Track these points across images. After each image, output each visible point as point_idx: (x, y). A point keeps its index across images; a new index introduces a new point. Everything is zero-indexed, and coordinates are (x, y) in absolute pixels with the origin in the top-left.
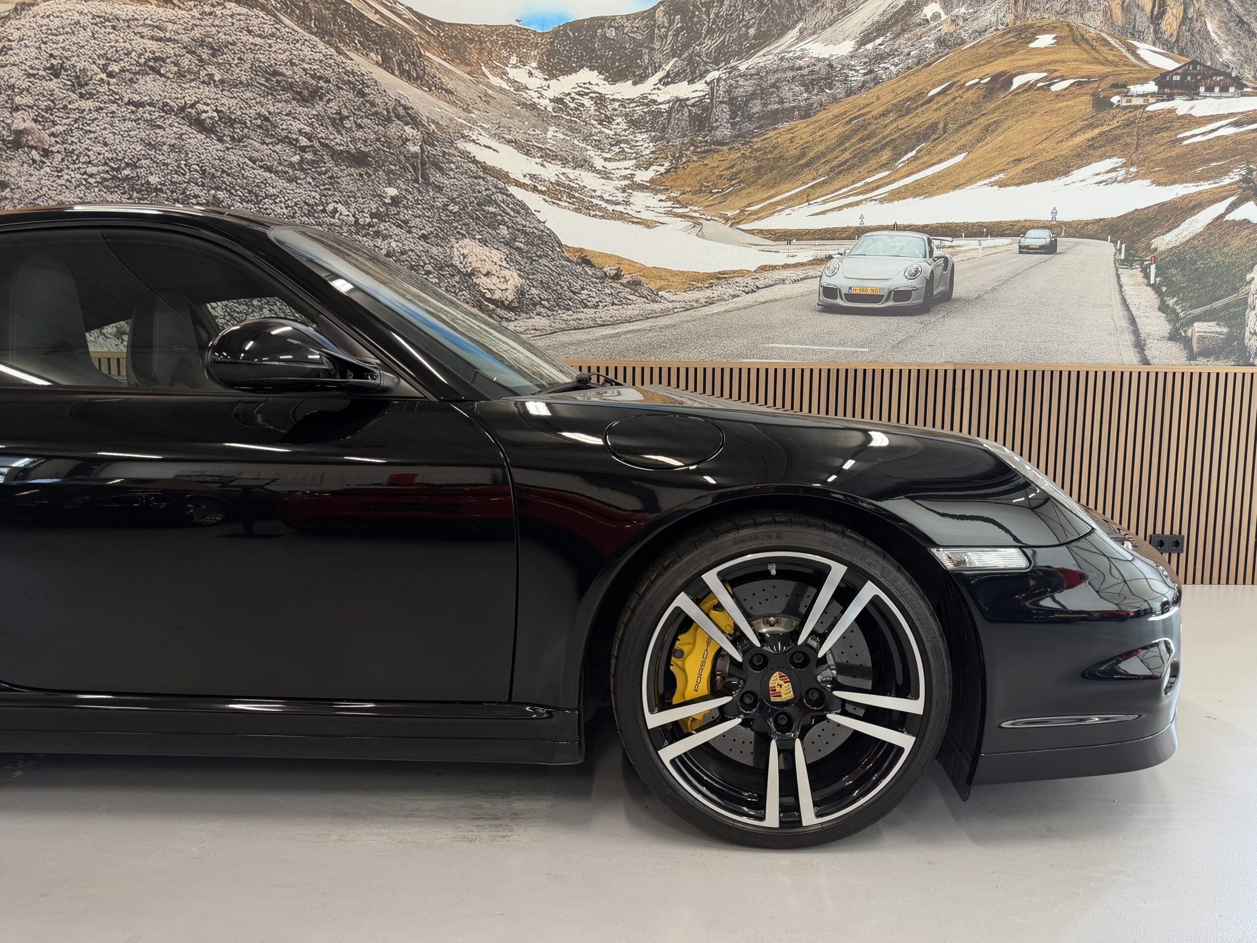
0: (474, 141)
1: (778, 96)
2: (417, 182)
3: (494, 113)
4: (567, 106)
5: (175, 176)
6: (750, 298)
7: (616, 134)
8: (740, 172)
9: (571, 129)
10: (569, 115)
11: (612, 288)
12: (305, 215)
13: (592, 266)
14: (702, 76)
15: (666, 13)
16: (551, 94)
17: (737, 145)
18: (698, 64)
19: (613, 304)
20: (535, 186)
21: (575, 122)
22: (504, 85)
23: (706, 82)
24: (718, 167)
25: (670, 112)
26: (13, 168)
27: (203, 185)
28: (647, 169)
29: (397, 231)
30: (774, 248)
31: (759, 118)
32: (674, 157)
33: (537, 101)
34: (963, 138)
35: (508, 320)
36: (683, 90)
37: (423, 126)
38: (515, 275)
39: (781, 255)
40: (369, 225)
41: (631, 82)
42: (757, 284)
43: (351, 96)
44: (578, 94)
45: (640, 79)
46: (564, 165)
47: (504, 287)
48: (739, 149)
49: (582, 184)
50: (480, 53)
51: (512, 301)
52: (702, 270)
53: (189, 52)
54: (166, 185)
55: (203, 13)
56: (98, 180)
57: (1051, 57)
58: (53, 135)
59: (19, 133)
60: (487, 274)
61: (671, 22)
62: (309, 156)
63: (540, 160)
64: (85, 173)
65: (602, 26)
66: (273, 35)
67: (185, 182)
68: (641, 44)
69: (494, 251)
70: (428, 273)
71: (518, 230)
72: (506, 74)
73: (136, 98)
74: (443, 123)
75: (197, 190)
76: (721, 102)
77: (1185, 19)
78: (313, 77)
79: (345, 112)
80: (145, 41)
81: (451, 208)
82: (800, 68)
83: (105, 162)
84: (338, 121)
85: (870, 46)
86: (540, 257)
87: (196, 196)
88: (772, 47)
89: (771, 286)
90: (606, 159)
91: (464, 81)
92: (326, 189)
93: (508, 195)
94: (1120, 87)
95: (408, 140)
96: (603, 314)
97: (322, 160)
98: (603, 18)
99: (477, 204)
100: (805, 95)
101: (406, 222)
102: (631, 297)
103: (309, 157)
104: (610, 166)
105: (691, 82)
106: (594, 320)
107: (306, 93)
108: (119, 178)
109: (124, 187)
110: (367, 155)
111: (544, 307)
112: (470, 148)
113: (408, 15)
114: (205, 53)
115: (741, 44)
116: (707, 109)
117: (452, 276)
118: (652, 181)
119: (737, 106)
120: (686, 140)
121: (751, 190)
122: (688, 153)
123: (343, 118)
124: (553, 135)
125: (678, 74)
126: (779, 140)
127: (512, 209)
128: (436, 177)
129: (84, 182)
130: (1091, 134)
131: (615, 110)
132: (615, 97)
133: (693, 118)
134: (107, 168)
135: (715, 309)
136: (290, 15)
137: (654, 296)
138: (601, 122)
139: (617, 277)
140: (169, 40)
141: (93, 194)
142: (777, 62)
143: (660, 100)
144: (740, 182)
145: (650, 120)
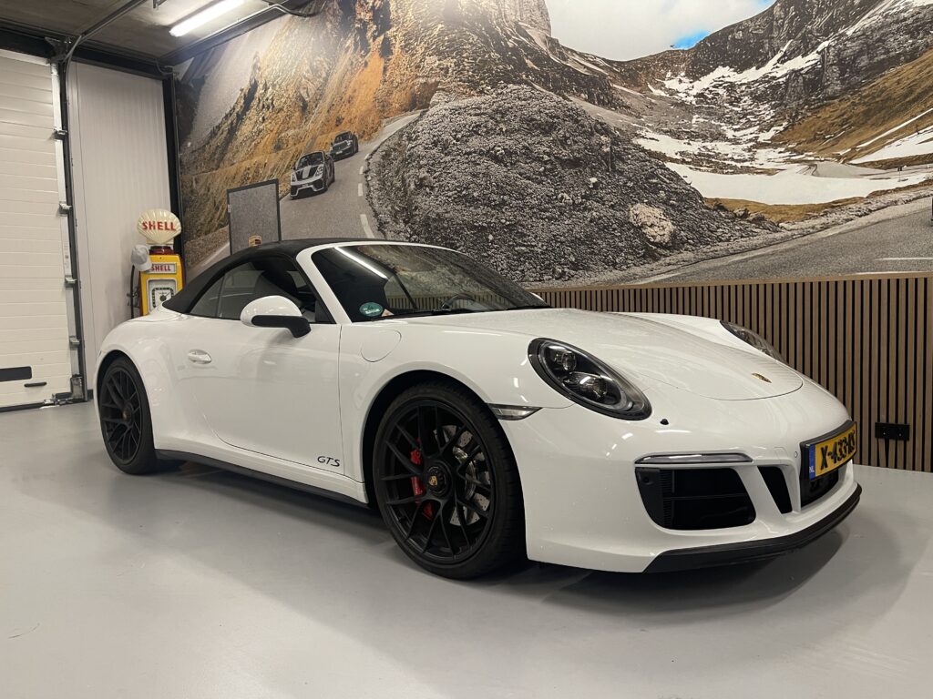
0: (643, 137)
1: (884, 48)
2: (608, 170)
3: (655, 115)
4: (706, 98)
5: (485, 190)
6: (864, 220)
7: (743, 109)
8: (851, 117)
9: (710, 114)
10: (708, 103)
11: (741, 224)
12: (548, 203)
13: (725, 210)
14: (814, 48)
15: (782, 7)
16: (694, 92)
17: (845, 97)
18: (811, 39)
19: (742, 237)
20: (684, 160)
21: (712, 108)
22: (663, 94)
23: (817, 52)
24: (830, 117)
25: (786, 83)
26: (419, 198)
28: (768, 131)
29: (596, 204)
30: (885, 176)
31: (867, 70)
32: (790, 117)
33: (684, 99)
35: (665, 256)
36: (799, 63)
37: (612, 133)
38: (670, 224)
39: (893, 181)
40: (581, 204)
41: (754, 68)
42: (870, 208)
43: (571, 124)
44: (714, 87)
45: (763, 63)
46: (704, 141)
47: (662, 233)
48: (849, 99)
49: (717, 152)
50: (647, 76)
51: (668, 243)
52: (816, 203)
53: (492, 118)
55: (498, 94)
58: (435, 178)
59: (422, 180)
60: (652, 226)
61: (786, 13)
62: (548, 166)
63: (687, 141)
64: (447, 196)
65: (732, 32)
66: (531, 97)
68: (763, 37)
69: (656, 209)
70: (614, 230)
71: (672, 192)
72: (664, 85)
73: (469, 150)
74: (624, 129)
75: (494, 197)
76: (831, 65)
78: (551, 117)
79: (568, 135)
80: (473, 117)
81: (628, 184)
82: (905, 19)
83: (455, 188)
84: (563, 142)
86: (687, 209)
87: (495, 201)
88: (876, 9)
89: (883, 208)
90: (735, 130)
91: (636, 97)
92: (557, 185)
93: (665, 169)
95: (603, 145)
96: (734, 245)
97: (555, 167)
98: (733, 26)
99: (646, 179)
100: (910, 41)
101: (601, 198)
102: (756, 230)
104: (738, 134)
105: (803, 56)
106: (727, 250)
107: (547, 128)
110: (579, 159)
111: (690, 244)
112: (641, 142)
113: (603, 63)
114: (498, 117)
115: (847, 14)
116: (819, 73)
117: (629, 230)
118: (773, 139)
119: (846, 65)
120: (801, 102)
121: (861, 130)
122: (803, 111)
123: (566, 138)
124: (696, 121)
125: (793, 52)
126: (886, 84)
127: (668, 178)
128: (619, 166)
131: (742, 91)
132: (743, 82)
133: (807, 83)
134: (456, 192)
135: (830, 232)
136: (538, 83)
137: (775, 228)
138: (731, 104)
139: (745, 215)
140: (483, 114)
142: (882, 20)
143: (778, 76)
144: (850, 127)
145: (772, 92)
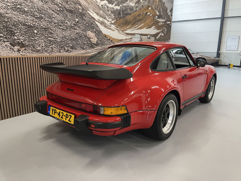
0: (90, 11)
1: (127, 11)
2: (81, 18)
3: (93, 6)
4: (103, 7)
5: (31, 9)
7: (109, 14)
8: (123, 23)
9: (104, 12)
10: (103, 9)
12: (61, 23)
13: (107, 37)
16: (101, 4)
18: (119, 3)
19: (109, 44)
20: (99, 22)
23: (120, 7)
24: (121, 22)
25: (116, 11)
27: (38, 12)
28: (113, 21)
29: (78, 28)
30: (127, 36)
31: (125, 14)
32: (116, 19)
33: (99, 5)
34: (143, 21)
35: (95, 47)
37: (82, 6)
38: (96, 38)
40: (73, 27)
41: (111, 4)
42: (125, 42)
44: (105, 5)
46: (103, 18)
47: (95, 41)
48: (123, 19)
49: (105, 22)
51: (96, 44)
52: (119, 39)
54: (29, 11)
56: (11, 7)
57: (151, 11)
60: (92, 38)
63: (100, 17)
64: (7, 5)
67: (34, 11)
69: (93, 34)
70: (83, 38)
71: (97, 30)
74: (85, 6)
75: (37, 14)
77: (160, 8)
81: (87, 24)
82: (130, 7)
83: (12, 2)
84: (67, 2)
85: (136, 5)
86: (100, 35)
88: (127, 2)
90: (108, 18)
92: (65, 17)
93: (95, 23)
94: (155, 16)
95: (79, 9)
97: (64, 10)
99: (91, 24)
100: (130, 11)
101: (80, 27)
102: (111, 43)
103: (61, 9)
105: (118, 6)
106: (106, 47)
108: (16, 8)
109: (18, 10)
110: (72, 11)
111: (100, 45)
115: (124, 1)
116: (120, 11)
117: (87, 38)
118: (114, 23)
119: (123, 12)
120: (118, 16)
121: (124, 26)
122: (118, 19)
124: (101, 12)
125: (117, 4)
126: (127, 18)
127: (96, 26)
128: (84, 18)
129: (6, 7)
130: (153, 22)
131: (109, 9)
132: (109, 7)
133: (119, 13)
134: (13, 4)
137: (114, 43)
138: (108, 11)
139: (110, 40)
141: (9, 11)
142: (127, 5)
143: (115, 8)
145: (113, 12)
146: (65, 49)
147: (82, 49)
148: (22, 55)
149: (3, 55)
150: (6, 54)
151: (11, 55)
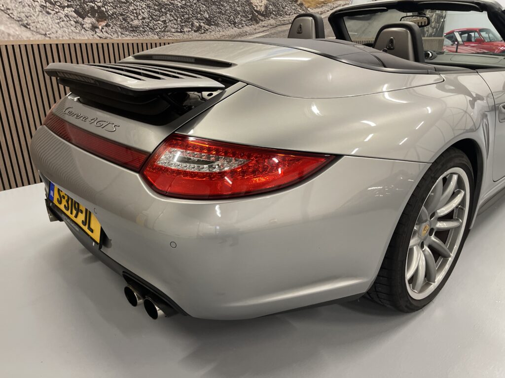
11: (295, 6)
19: (295, 13)
47: (261, 4)
102: (300, 11)
106: (289, 21)
111: (274, 14)
137: (307, 10)
146: (192, 25)
147: (231, 24)
148: (100, 37)
149: (62, 37)
150: (68, 36)
151: (78, 38)
